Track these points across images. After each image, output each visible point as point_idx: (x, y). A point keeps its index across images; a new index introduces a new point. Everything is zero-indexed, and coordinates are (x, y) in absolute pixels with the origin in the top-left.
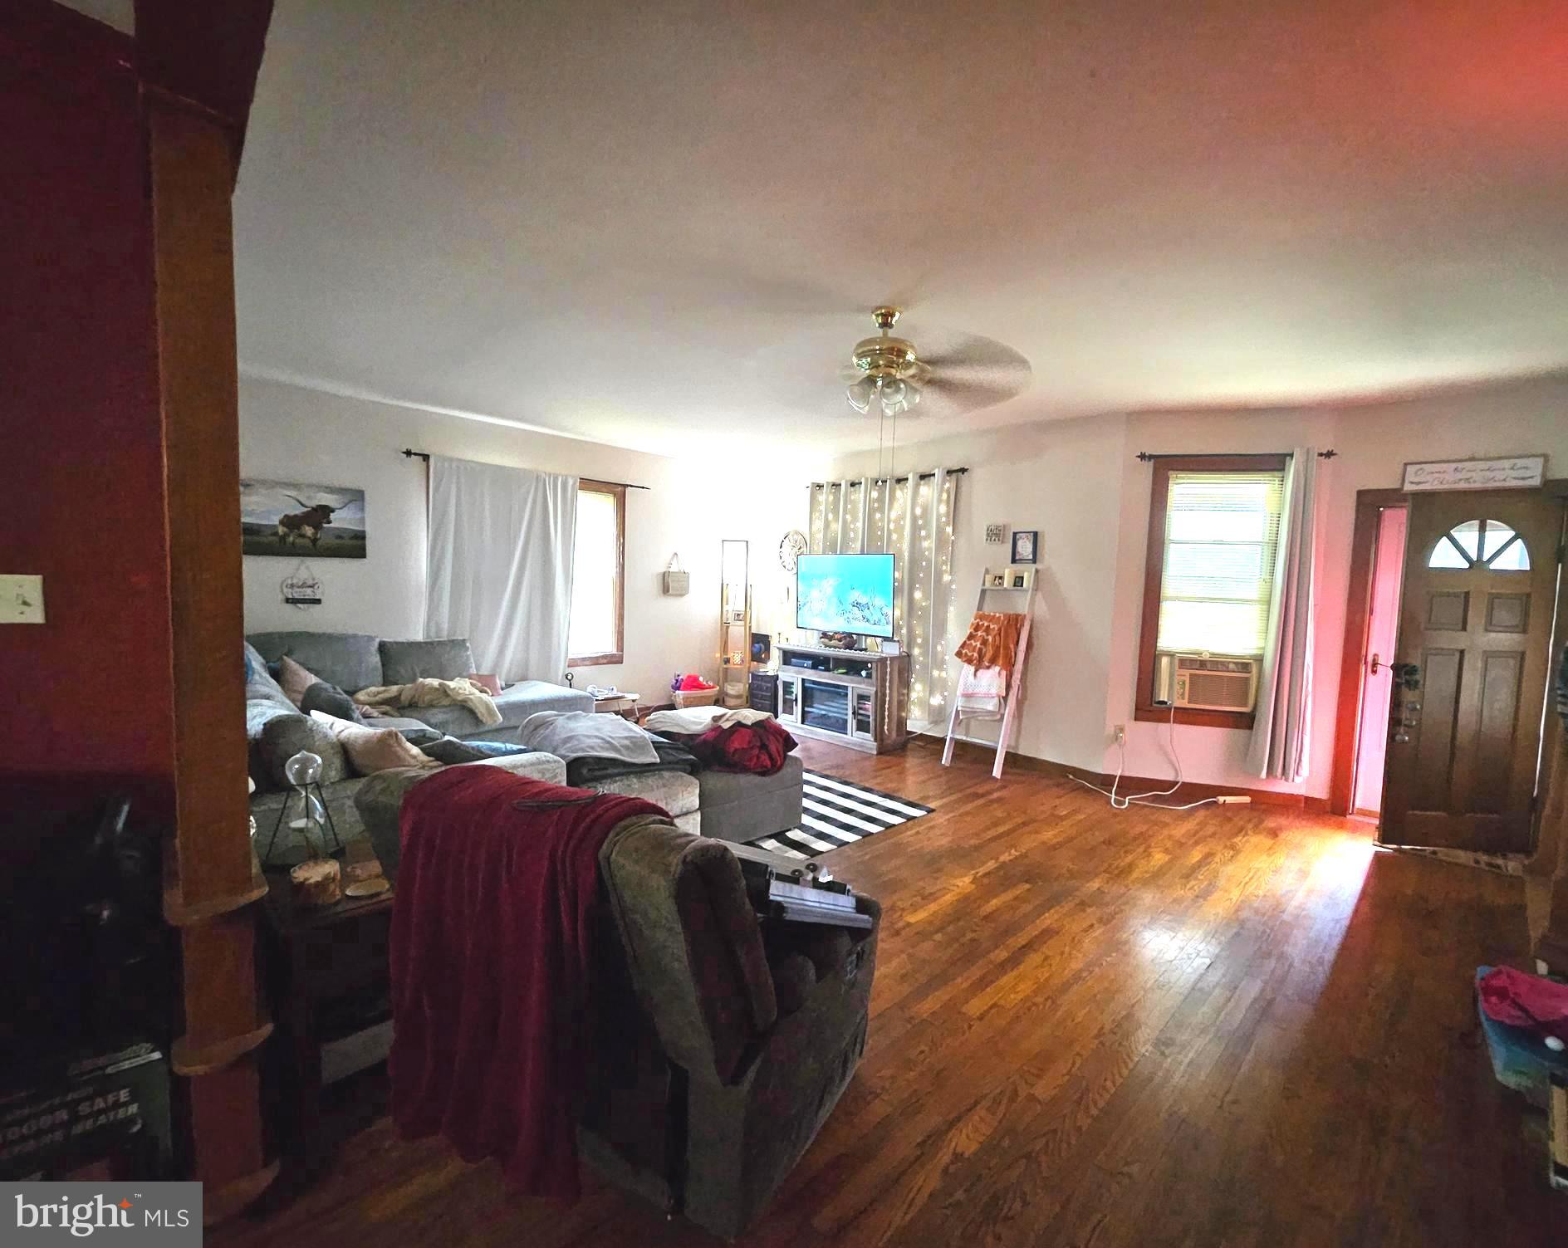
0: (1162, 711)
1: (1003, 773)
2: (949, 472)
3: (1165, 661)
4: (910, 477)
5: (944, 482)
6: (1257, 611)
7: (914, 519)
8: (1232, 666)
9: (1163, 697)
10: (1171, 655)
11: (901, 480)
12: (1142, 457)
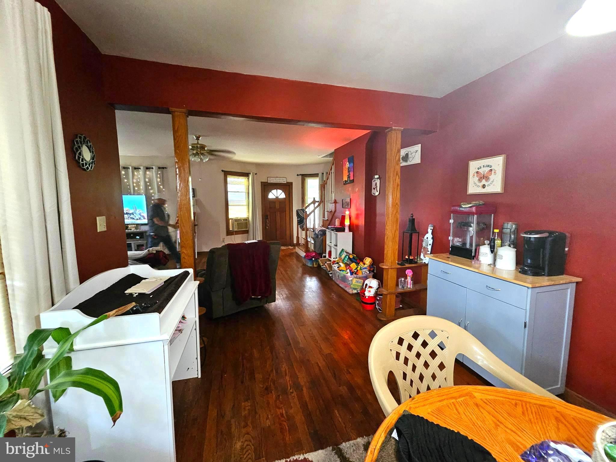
0: (232, 232)
1: (197, 257)
2: (159, 168)
3: (230, 220)
4: (142, 168)
5: (158, 171)
6: (246, 208)
7: (146, 182)
8: (242, 220)
9: (231, 229)
10: (231, 219)
11: (136, 168)
12: (223, 171)
